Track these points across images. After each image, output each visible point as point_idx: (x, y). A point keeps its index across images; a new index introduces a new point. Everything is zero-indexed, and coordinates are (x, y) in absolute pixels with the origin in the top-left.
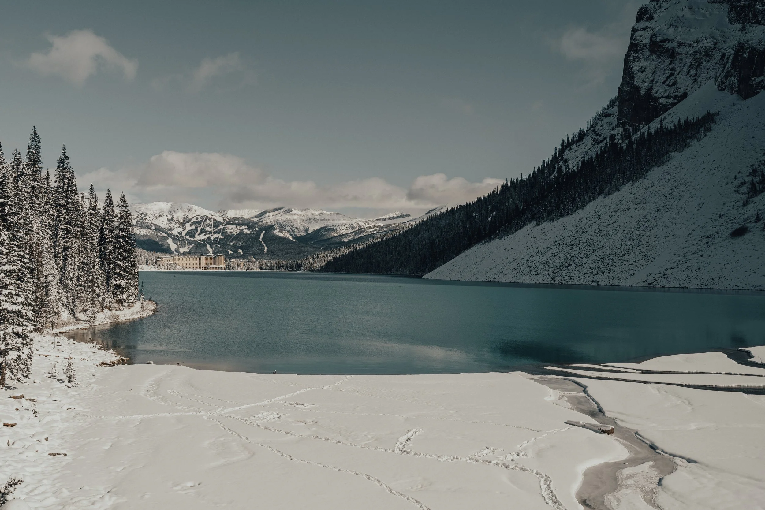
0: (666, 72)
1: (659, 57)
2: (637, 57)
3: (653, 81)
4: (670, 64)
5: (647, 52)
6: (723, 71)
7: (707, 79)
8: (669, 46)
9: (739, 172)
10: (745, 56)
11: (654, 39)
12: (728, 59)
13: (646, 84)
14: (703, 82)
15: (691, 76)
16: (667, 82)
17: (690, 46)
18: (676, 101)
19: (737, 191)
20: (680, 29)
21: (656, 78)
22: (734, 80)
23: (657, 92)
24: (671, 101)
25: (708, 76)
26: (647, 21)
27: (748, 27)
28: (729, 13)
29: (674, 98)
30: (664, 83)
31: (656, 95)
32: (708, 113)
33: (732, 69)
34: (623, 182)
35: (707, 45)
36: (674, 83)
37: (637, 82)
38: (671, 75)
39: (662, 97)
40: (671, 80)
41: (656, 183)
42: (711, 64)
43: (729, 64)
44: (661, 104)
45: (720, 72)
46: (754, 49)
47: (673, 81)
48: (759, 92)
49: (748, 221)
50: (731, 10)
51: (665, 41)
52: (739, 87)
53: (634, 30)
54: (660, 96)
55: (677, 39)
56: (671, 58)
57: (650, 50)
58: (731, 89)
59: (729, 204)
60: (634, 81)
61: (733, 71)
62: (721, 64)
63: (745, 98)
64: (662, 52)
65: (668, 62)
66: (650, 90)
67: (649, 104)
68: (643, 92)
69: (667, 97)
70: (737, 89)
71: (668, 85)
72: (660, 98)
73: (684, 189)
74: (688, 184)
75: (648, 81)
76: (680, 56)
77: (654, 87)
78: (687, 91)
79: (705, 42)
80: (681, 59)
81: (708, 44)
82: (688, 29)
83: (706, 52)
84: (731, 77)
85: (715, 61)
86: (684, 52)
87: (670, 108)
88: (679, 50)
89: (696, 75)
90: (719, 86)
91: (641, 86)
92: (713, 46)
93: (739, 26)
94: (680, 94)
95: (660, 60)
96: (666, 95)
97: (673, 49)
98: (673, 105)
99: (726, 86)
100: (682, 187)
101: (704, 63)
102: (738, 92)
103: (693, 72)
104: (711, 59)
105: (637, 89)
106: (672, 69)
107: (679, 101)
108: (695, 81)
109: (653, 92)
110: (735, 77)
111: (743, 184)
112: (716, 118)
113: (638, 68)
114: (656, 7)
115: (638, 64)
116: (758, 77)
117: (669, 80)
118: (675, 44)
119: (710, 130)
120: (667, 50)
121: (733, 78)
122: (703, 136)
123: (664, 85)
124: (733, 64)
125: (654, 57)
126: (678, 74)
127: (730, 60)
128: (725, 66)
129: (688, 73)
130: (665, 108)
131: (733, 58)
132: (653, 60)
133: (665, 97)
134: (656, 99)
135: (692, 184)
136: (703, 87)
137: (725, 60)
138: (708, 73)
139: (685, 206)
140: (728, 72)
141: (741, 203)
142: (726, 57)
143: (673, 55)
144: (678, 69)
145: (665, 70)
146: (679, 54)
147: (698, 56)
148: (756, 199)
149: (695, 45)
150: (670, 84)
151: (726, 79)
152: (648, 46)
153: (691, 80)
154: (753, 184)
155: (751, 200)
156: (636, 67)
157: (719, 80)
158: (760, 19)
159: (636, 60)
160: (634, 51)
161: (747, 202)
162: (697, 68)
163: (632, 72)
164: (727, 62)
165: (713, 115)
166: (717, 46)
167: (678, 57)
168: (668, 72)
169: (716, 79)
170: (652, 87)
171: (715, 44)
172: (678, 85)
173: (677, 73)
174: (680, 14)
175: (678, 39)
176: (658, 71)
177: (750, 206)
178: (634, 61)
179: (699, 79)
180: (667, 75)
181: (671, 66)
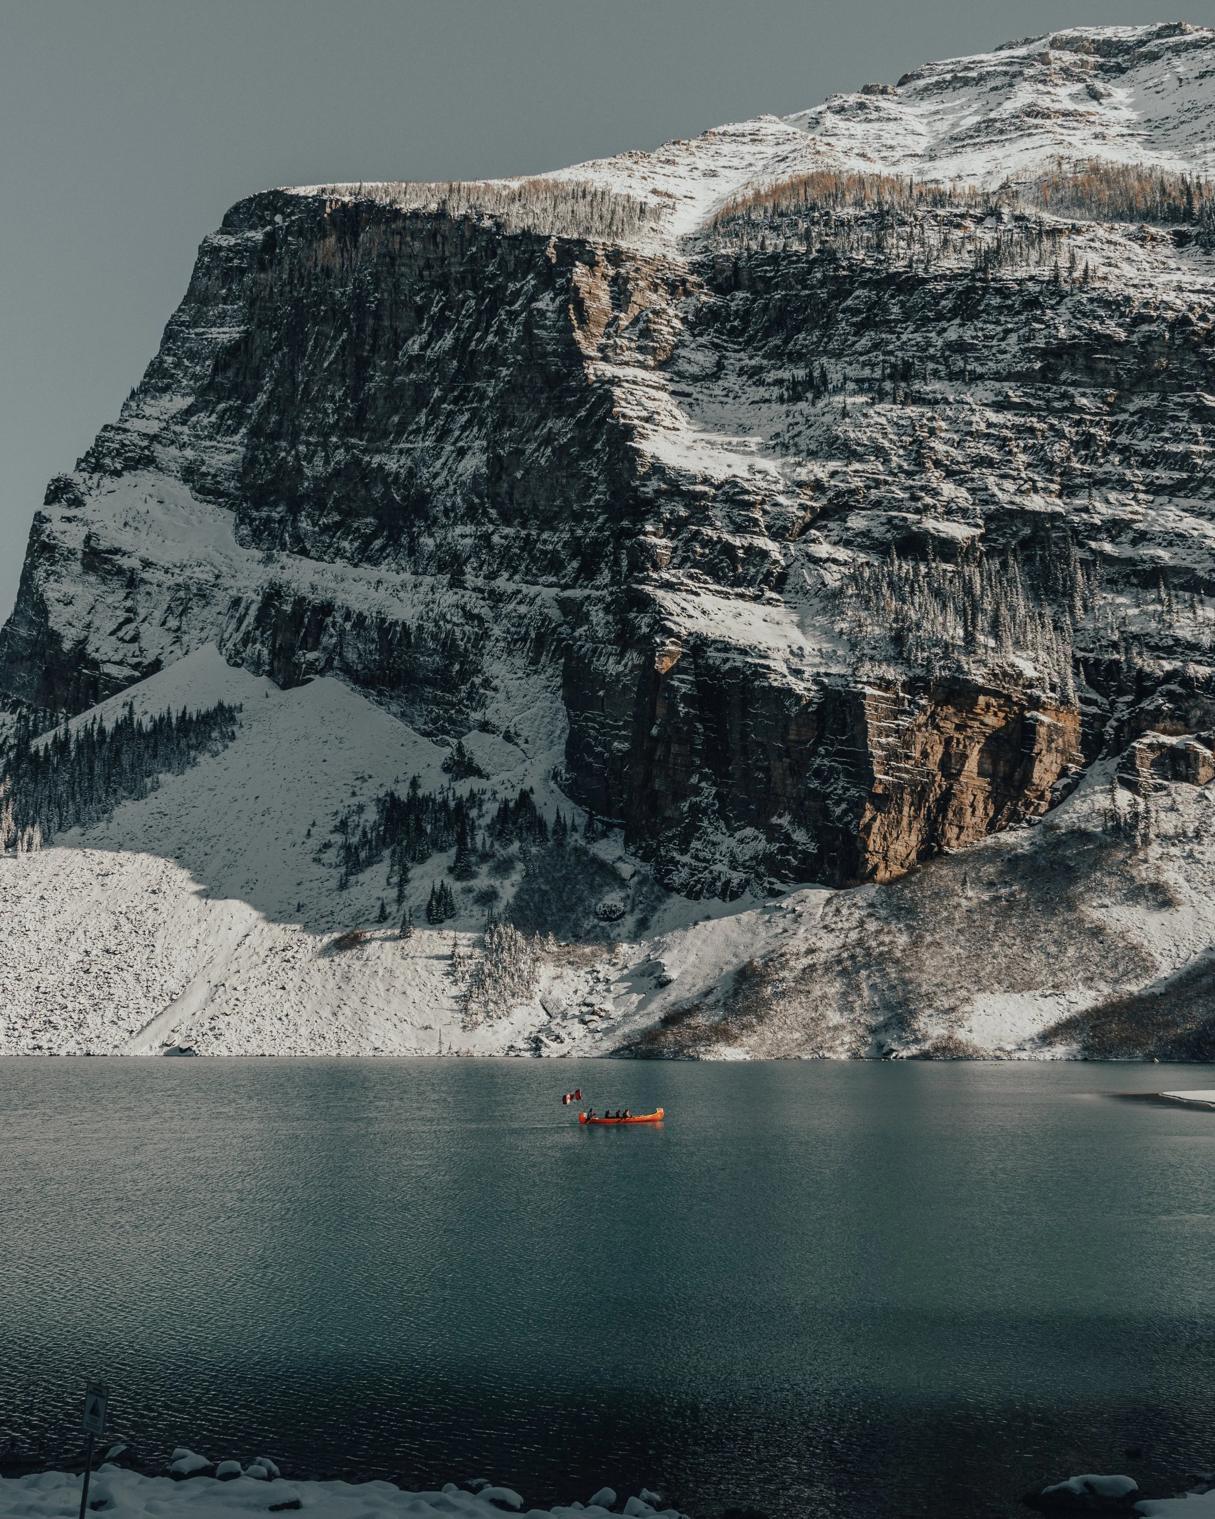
0: (118, 612)
1: (104, 581)
2: (54, 573)
3: (88, 626)
4: (126, 598)
5: (76, 567)
6: (237, 630)
7: (202, 641)
8: (125, 562)
9: (314, 825)
10: (285, 607)
11: (93, 543)
12: (247, 608)
13: (73, 631)
14: (193, 645)
15: (169, 629)
16: (120, 634)
17: (166, 572)
18: (137, 674)
19: (317, 860)
20: (143, 535)
21: (97, 623)
22: (261, 650)
23: (97, 650)
24: (127, 672)
25: (204, 635)
26: (69, 506)
27: (284, 557)
28: (237, 527)
29: (135, 667)
30: (112, 633)
31: (96, 656)
32: (221, 705)
33: (256, 629)
34: (60, 826)
35: (201, 576)
36: (135, 639)
37: (55, 622)
38: (128, 621)
39: (109, 661)
40: (128, 631)
41: (140, 835)
42: (209, 614)
43: (250, 619)
44: (107, 675)
45: (230, 630)
46: (304, 599)
47: (132, 633)
48: (310, 680)
49: (361, 920)
50: (242, 521)
51: (116, 551)
52: (271, 664)
53: (40, 519)
54: (105, 658)
55: (138, 554)
56: (128, 587)
57: (83, 564)
58: (256, 666)
59: (307, 885)
60: (47, 619)
61: (258, 633)
62: (232, 617)
63: (284, 687)
64: (108, 572)
65: (122, 593)
66: (82, 642)
67: (80, 672)
68: (67, 646)
69: (120, 663)
70: (267, 668)
71: (122, 640)
72: (104, 662)
73: (208, 849)
74: (214, 840)
75: (79, 625)
76: (148, 588)
77: (91, 638)
78: (162, 658)
79: (196, 569)
80: (149, 594)
81: (203, 575)
82: (160, 539)
83: (199, 589)
84: (254, 643)
85: (217, 609)
86: (155, 581)
87: (126, 687)
88: (145, 575)
89: (179, 629)
90: (230, 657)
91: (63, 633)
92: (212, 579)
93: (259, 555)
94: (146, 662)
95: (104, 588)
96: (117, 658)
97: (132, 570)
98: (132, 681)
99: (243, 659)
100: (201, 844)
101: (196, 610)
102: (270, 674)
103: (173, 623)
104: (208, 603)
105: (55, 638)
106: (129, 610)
107: (145, 676)
108: (177, 640)
109: (90, 649)
110: (263, 643)
111: (327, 846)
112: (238, 716)
113: (57, 595)
114: (89, 483)
115: (55, 586)
116: (310, 650)
117: (124, 630)
118: (136, 564)
119: (233, 737)
120: (120, 571)
121: (258, 646)
122: (221, 748)
123: (113, 638)
124: (258, 619)
125: (92, 579)
126: (143, 621)
127: (253, 611)
128: (240, 621)
129: (164, 624)
130: (116, 687)
131: (259, 609)
132: (91, 584)
133: (115, 663)
134: (95, 665)
135: (223, 840)
136: (193, 654)
137: (242, 610)
138: (202, 629)
139: (217, 883)
140: (248, 633)
141: (334, 883)
142: (243, 604)
143: (132, 582)
144: (142, 612)
145: (116, 608)
146: (142, 580)
147: (182, 594)
148: (361, 877)
149: (177, 571)
150: (127, 638)
151: (245, 646)
152: (80, 555)
153: (170, 638)
154: (347, 847)
155: (352, 878)
156: (52, 591)
157: (230, 645)
158: (309, 547)
159: (52, 578)
160: (48, 559)
161: (347, 881)
162: (181, 615)
163: (43, 602)
164: (246, 614)
165: (231, 710)
166: (219, 581)
167: (143, 589)
168: (122, 615)
169: (221, 644)
170: (86, 638)
171: (217, 577)
172: (144, 644)
173: (140, 618)
174: (143, 508)
175: (142, 553)
176: (100, 607)
177: (354, 891)
178: (47, 579)
179: (185, 638)
180: (121, 620)
181: (129, 603)
